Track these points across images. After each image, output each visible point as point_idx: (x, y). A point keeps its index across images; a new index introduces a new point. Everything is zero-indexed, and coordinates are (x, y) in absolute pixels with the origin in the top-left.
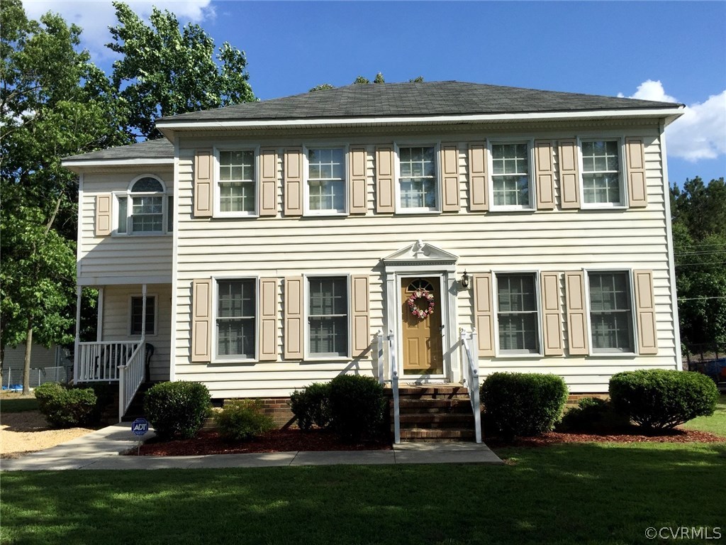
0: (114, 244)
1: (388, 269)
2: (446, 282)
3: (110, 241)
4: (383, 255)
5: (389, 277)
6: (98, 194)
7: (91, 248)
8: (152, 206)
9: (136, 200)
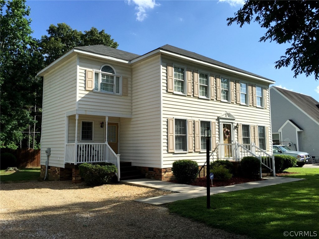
0: (94, 95)
1: (221, 120)
2: (233, 126)
3: (92, 93)
4: (219, 115)
5: (221, 123)
6: (87, 69)
7: (83, 96)
8: (110, 79)
9: (103, 75)
